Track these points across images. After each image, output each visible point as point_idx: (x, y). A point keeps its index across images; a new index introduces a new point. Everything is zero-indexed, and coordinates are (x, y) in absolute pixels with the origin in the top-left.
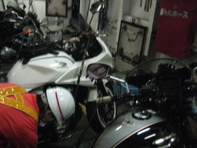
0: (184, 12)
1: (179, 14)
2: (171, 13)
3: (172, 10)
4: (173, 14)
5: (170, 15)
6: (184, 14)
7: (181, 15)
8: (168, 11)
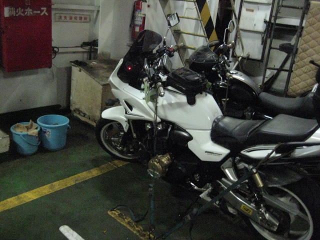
0: (42, 9)
1: (35, 12)
2: (24, 12)
3: (24, 7)
4: (26, 14)
5: (23, 15)
6: (42, 11)
7: (39, 12)
8: (18, 10)
